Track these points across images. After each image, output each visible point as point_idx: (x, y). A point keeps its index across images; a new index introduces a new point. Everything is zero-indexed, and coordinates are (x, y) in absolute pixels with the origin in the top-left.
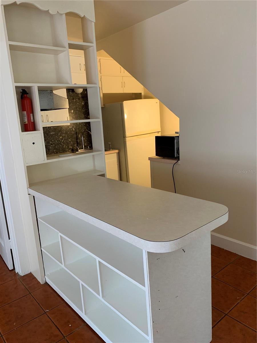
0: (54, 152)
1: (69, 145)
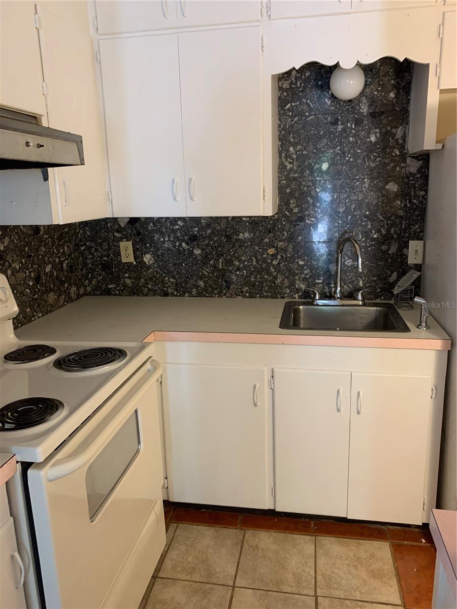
0: (242, 292)
1: (298, 278)
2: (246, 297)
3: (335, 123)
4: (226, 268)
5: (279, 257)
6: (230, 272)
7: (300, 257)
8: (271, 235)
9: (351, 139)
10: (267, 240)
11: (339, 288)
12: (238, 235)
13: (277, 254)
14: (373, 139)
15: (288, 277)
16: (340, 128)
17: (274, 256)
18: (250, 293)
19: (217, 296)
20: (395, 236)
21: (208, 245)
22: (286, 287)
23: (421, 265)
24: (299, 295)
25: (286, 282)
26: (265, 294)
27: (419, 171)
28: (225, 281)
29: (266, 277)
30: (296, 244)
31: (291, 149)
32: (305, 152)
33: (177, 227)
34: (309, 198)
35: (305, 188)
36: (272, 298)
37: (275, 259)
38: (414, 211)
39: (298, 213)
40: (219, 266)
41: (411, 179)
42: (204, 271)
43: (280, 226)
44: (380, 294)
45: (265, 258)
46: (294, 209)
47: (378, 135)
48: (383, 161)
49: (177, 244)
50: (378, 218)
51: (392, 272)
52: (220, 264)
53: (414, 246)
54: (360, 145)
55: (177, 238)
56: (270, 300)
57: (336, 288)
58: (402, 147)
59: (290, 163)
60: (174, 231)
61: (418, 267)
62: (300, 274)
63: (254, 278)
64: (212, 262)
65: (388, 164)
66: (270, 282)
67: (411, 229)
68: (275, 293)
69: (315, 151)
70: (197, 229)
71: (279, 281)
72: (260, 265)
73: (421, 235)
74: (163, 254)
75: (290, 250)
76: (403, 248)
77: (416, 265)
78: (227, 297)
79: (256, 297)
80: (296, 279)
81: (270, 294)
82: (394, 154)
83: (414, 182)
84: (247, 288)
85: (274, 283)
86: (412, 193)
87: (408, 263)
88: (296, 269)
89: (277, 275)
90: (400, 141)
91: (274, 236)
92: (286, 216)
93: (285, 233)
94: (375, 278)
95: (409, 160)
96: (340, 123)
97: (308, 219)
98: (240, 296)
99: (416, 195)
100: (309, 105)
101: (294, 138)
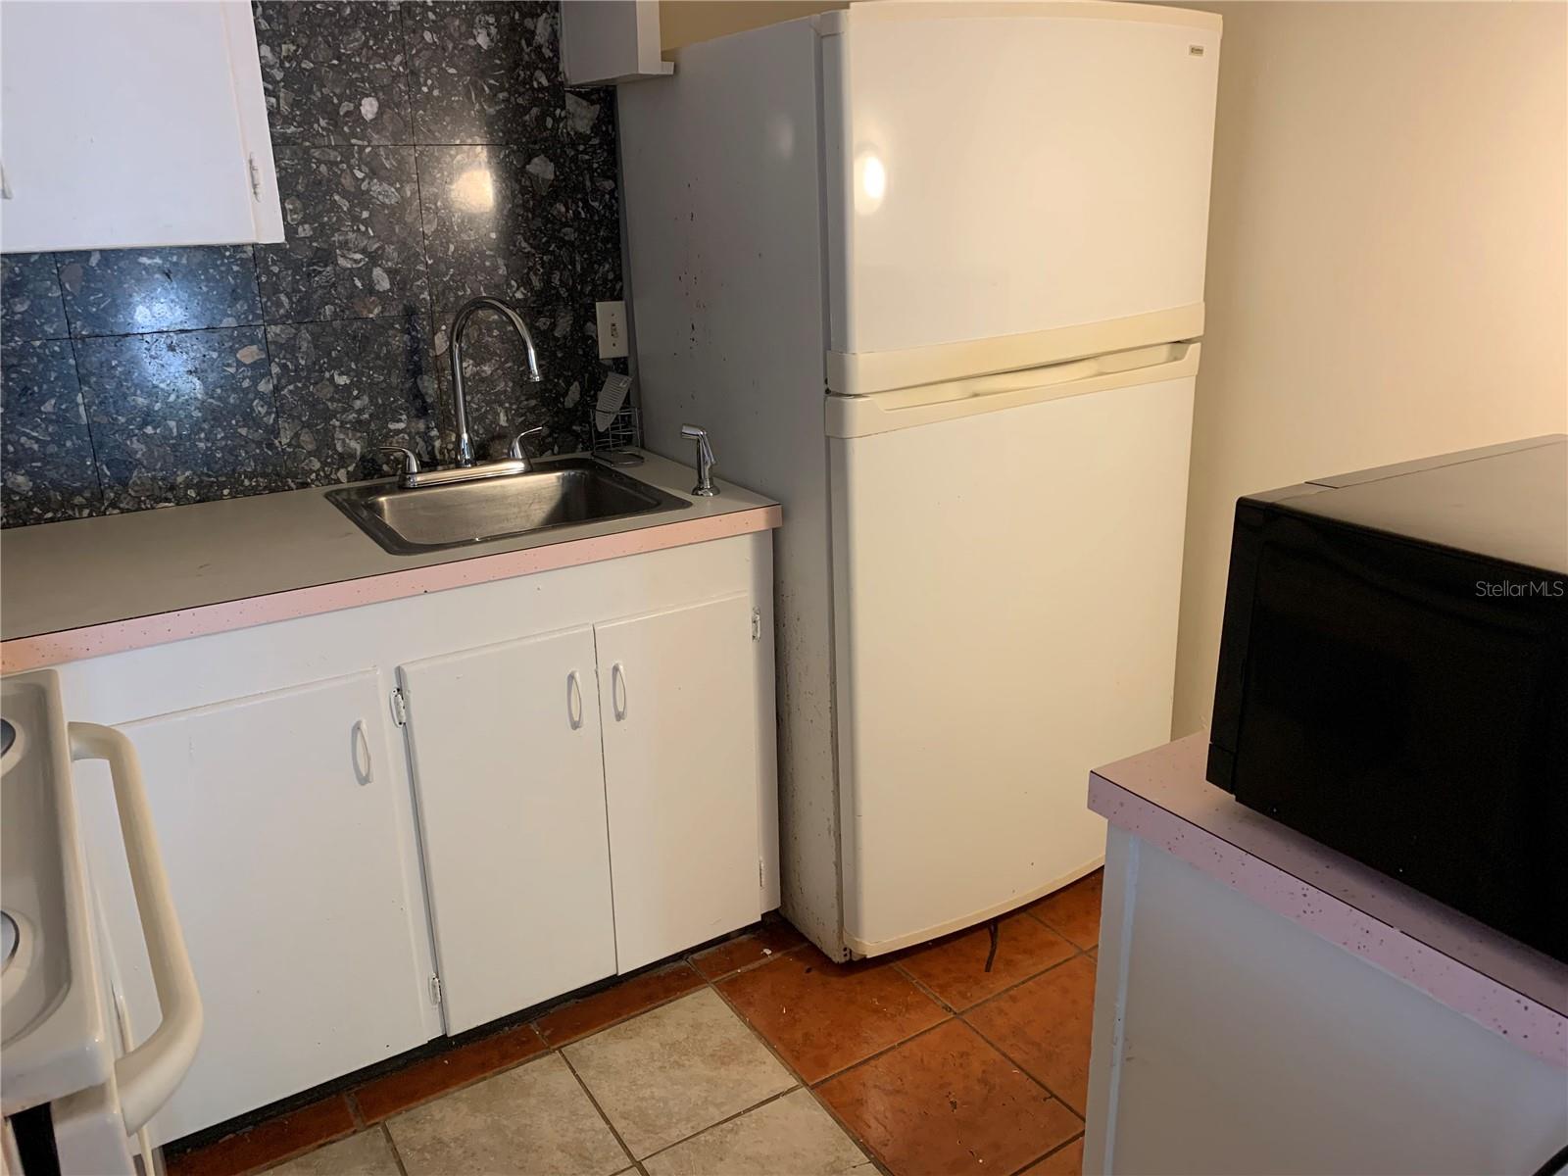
0: (172, 488)
1: (338, 424)
2: (189, 501)
4: (104, 420)
5: (275, 369)
6: (123, 430)
7: (336, 365)
8: (241, 307)
9: (428, 36)
10: (229, 323)
11: (465, 436)
13: (270, 359)
14: (482, 40)
15: (309, 425)
17: (259, 369)
18: (198, 487)
19: (86, 512)
20: (563, 292)
22: (310, 454)
23: (625, 358)
24: (348, 472)
25: (307, 440)
26: (247, 483)
27: (595, 128)
28: (108, 463)
29: (243, 431)
30: (318, 329)
31: (265, 51)
32: (307, 65)
34: (337, 197)
35: (323, 168)
36: (272, 491)
37: (263, 376)
38: (598, 230)
39: (311, 239)
40: (79, 416)
41: (581, 148)
42: (23, 439)
43: (264, 279)
44: (550, 439)
45: (233, 376)
46: (300, 229)
47: (493, 30)
48: (512, 99)
50: (521, 250)
51: (569, 384)
52: (82, 409)
53: (607, 314)
54: (452, 56)
56: (266, 498)
58: (553, 67)
61: (621, 365)
62: (345, 411)
63: (207, 440)
64: (48, 407)
65: (527, 110)
66: (259, 444)
67: (596, 273)
68: (278, 475)
69: (335, 62)
71: (285, 441)
72: (220, 399)
73: (618, 287)
75: (305, 345)
76: (585, 322)
77: (616, 360)
78: (122, 511)
79: (221, 497)
80: (334, 427)
81: (263, 482)
82: (535, 85)
83: (587, 157)
84: (187, 473)
85: (270, 446)
86: (588, 184)
87: (601, 357)
88: (332, 399)
89: (276, 420)
90: (548, 53)
91: (252, 310)
93: (283, 297)
94: (533, 402)
95: (571, 101)
97: (343, 256)
98: (167, 500)
99: (595, 190)
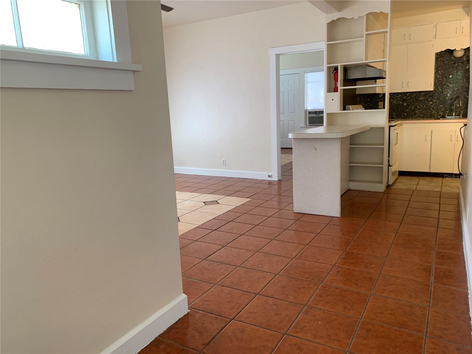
3: (455, 63)
4: (414, 109)
5: (434, 105)
6: (416, 110)
7: (441, 104)
8: (431, 98)
10: (430, 99)
11: (454, 114)
12: (420, 98)
15: (436, 111)
16: (456, 65)
17: (432, 104)
21: (409, 102)
22: (436, 114)
25: (436, 113)
28: (414, 113)
29: (429, 111)
31: (440, 72)
32: (444, 73)
33: (399, 97)
34: (445, 86)
35: (444, 83)
40: (412, 108)
42: (407, 110)
43: (434, 95)
45: (429, 105)
49: (398, 102)
55: (398, 100)
57: (453, 114)
59: (439, 76)
60: (397, 98)
62: (441, 110)
63: (424, 112)
64: (410, 107)
66: (430, 113)
69: (448, 72)
70: (405, 97)
71: (433, 112)
72: (427, 107)
74: (393, 106)
75: (438, 102)
79: (424, 118)
81: (430, 117)
84: (422, 115)
88: (440, 108)
89: (432, 110)
91: (432, 98)
92: (437, 92)
93: (436, 97)
96: (456, 63)
97: (444, 92)
100: (446, 59)
101: (440, 68)
